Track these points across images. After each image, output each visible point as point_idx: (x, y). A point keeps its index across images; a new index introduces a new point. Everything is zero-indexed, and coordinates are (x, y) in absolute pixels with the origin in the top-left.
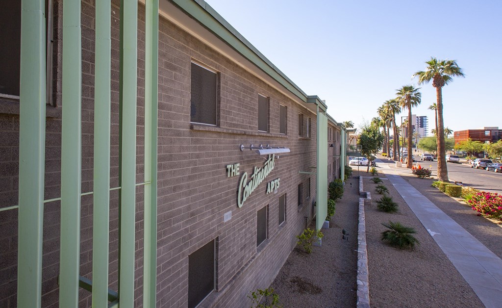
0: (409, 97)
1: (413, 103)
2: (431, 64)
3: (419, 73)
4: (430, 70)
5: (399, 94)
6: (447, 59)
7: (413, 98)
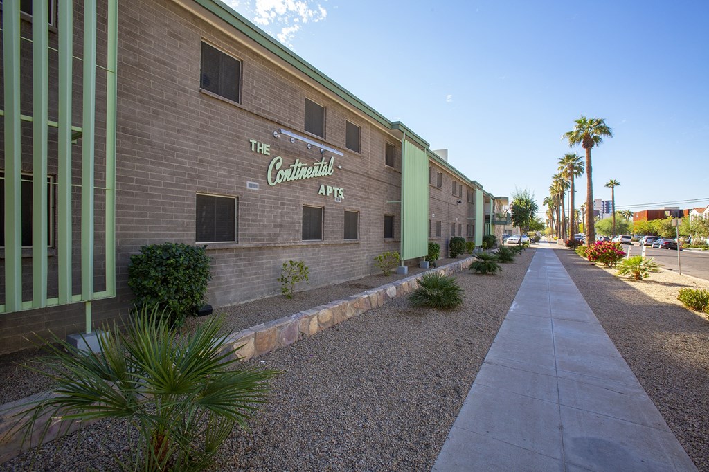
0: (572, 167)
1: (576, 173)
2: (579, 122)
3: (568, 134)
4: (578, 129)
5: (561, 163)
6: (595, 117)
7: (576, 168)
